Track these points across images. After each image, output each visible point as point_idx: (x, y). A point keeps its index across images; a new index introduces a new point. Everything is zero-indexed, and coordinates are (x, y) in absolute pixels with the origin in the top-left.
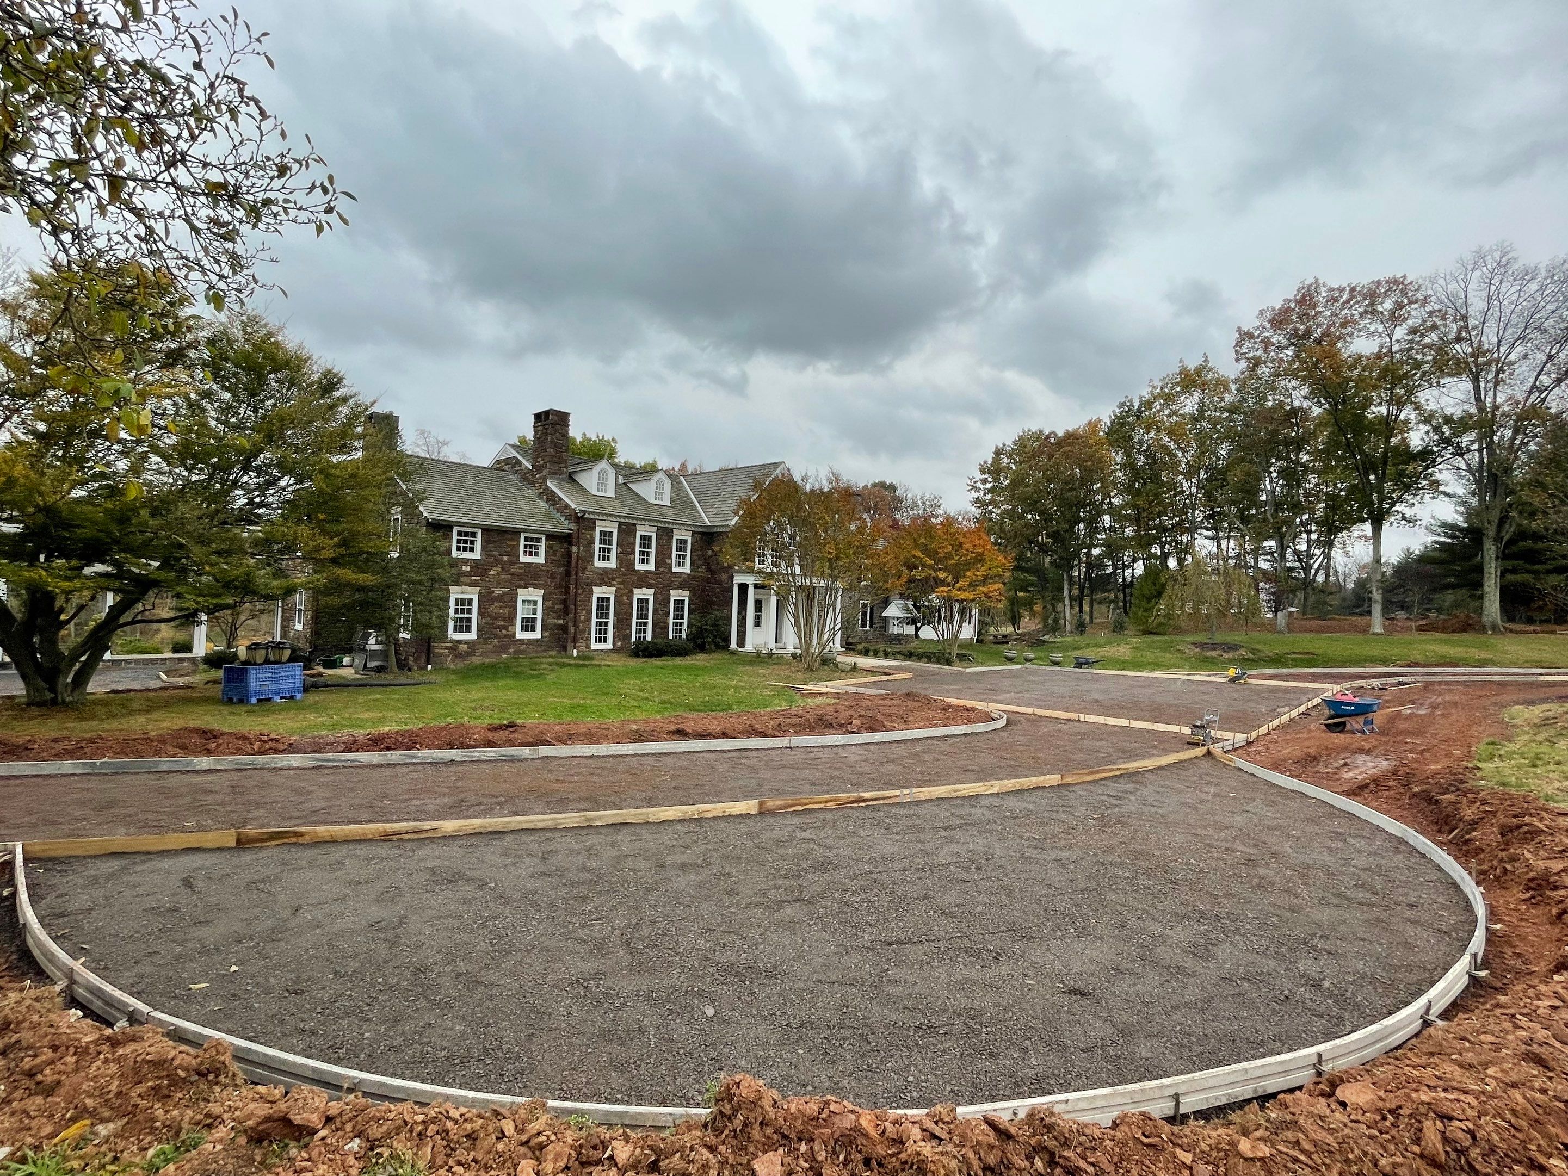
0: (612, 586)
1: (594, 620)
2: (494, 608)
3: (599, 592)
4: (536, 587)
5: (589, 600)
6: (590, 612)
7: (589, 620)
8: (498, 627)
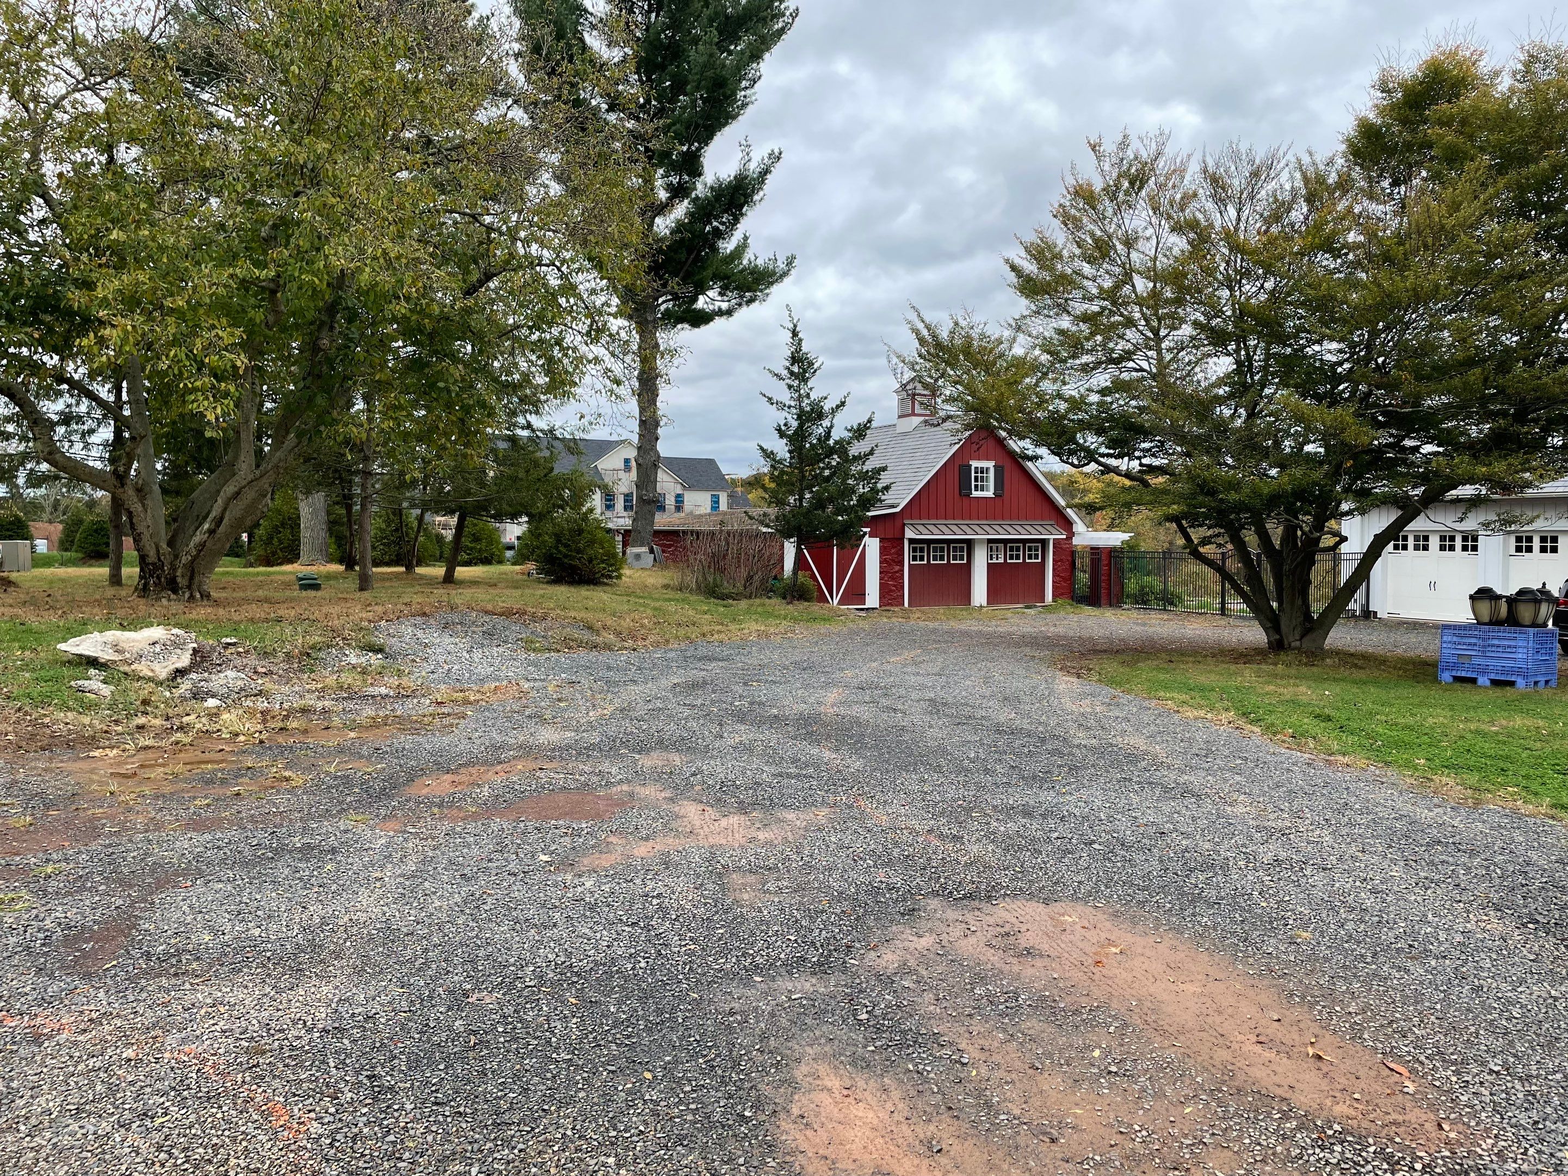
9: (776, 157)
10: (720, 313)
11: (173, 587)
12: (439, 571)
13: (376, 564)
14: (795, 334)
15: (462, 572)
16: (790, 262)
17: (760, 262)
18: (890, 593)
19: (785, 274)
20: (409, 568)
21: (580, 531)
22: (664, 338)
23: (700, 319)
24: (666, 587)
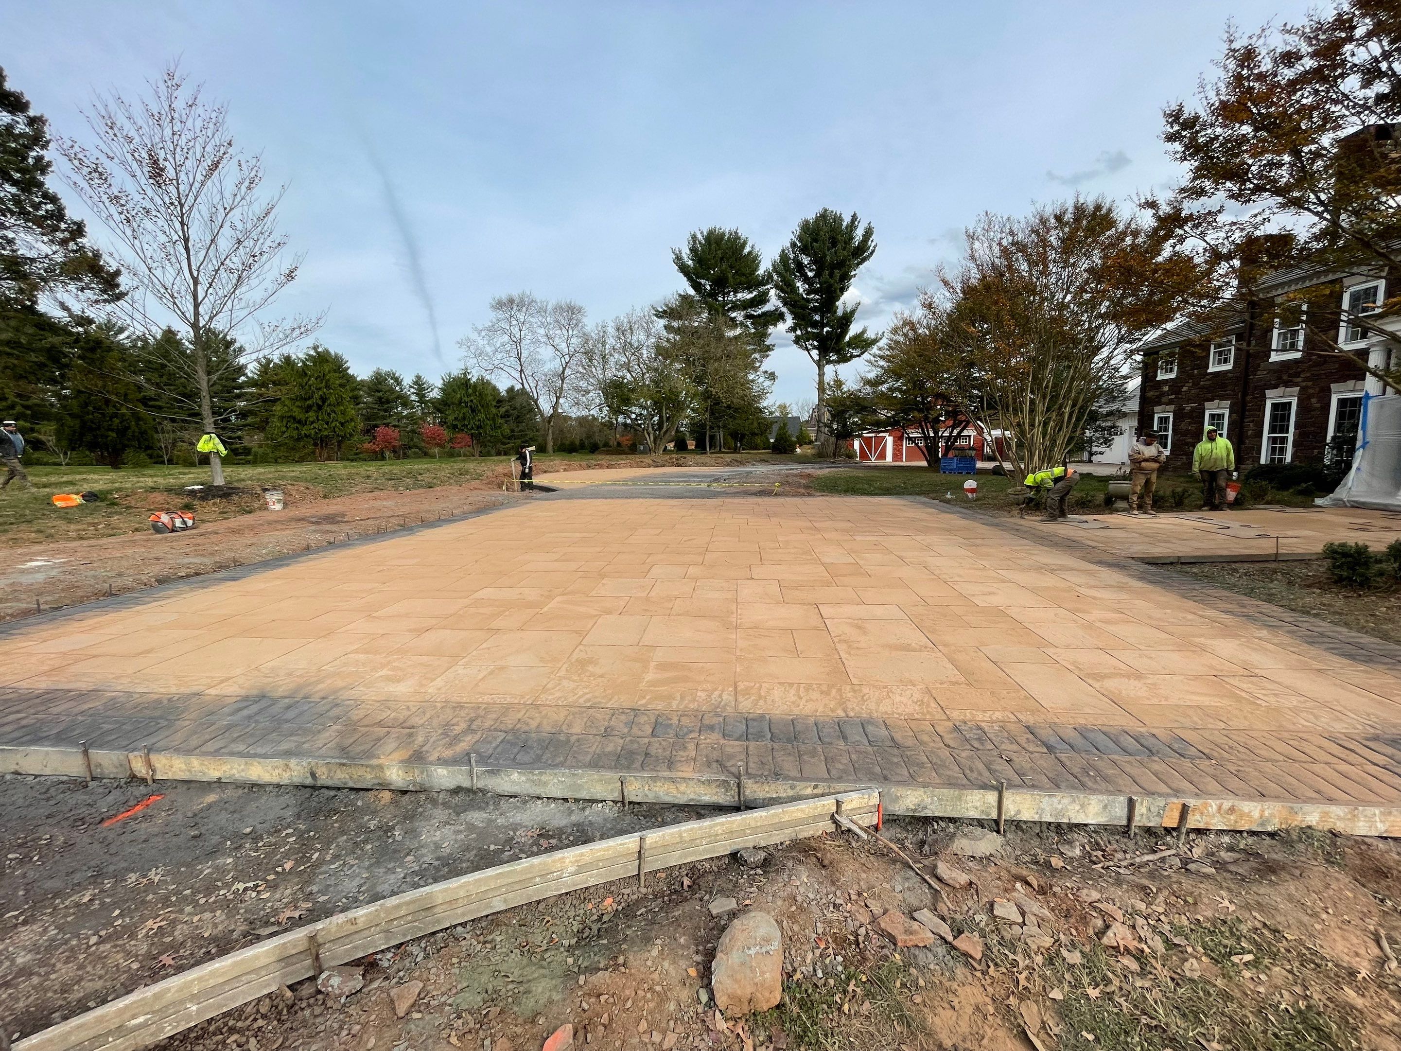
0: (1296, 385)
1: (1266, 435)
2: (1183, 426)
3: (1273, 397)
4: (1222, 398)
5: (1260, 408)
6: (1260, 424)
7: (1259, 435)
8: (1187, 444)
18: (897, 455)
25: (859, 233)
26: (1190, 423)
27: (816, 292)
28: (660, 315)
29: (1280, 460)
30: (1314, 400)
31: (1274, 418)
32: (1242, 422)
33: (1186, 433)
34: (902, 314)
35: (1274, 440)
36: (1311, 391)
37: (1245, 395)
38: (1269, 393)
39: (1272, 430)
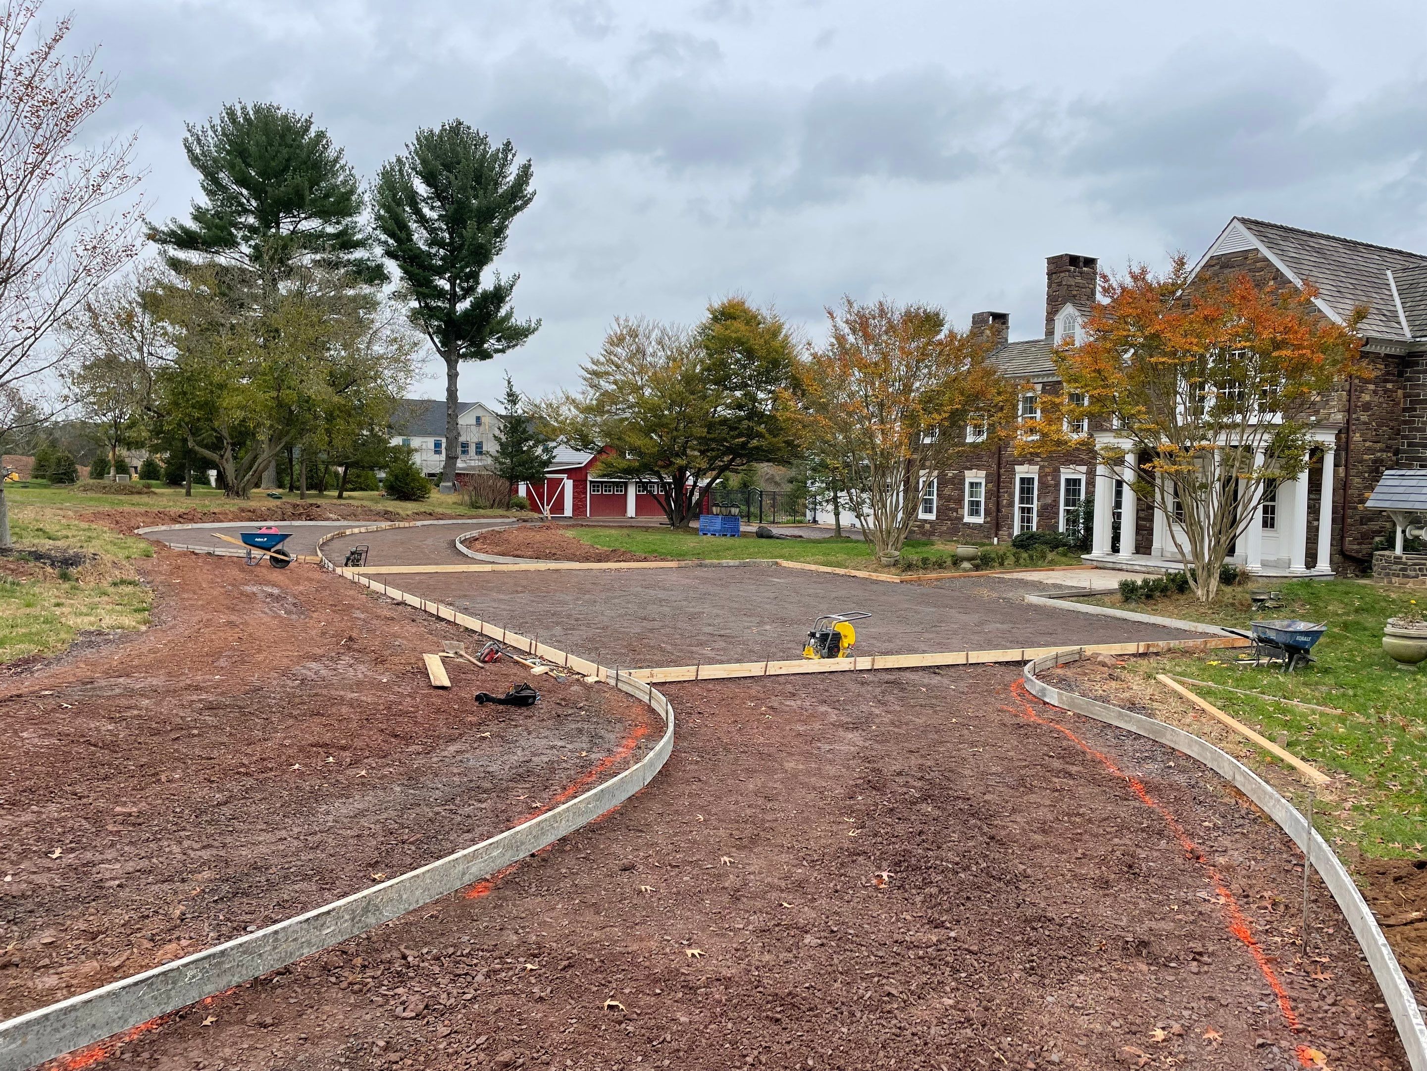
0: (1036, 463)
1: (1017, 505)
2: (947, 492)
3: (1022, 471)
4: (979, 468)
5: (1012, 481)
6: (1012, 495)
7: (1011, 504)
8: (951, 509)
9: (517, 277)
10: (497, 351)
11: (237, 494)
12: (336, 493)
13: (308, 489)
14: (509, 383)
15: (345, 494)
16: (539, 322)
17: (519, 323)
18: (578, 507)
19: (535, 330)
20: (321, 491)
21: (408, 475)
22: (462, 366)
23: (485, 355)
24: (454, 503)
25: (512, 172)
26: (953, 490)
27: (441, 244)
28: (154, 235)
29: (1028, 528)
30: (1049, 478)
31: (1022, 490)
32: (998, 492)
33: (949, 499)
34: (626, 320)
35: (1023, 510)
36: (1047, 470)
37: (999, 467)
38: (1018, 468)
39: (1022, 501)
